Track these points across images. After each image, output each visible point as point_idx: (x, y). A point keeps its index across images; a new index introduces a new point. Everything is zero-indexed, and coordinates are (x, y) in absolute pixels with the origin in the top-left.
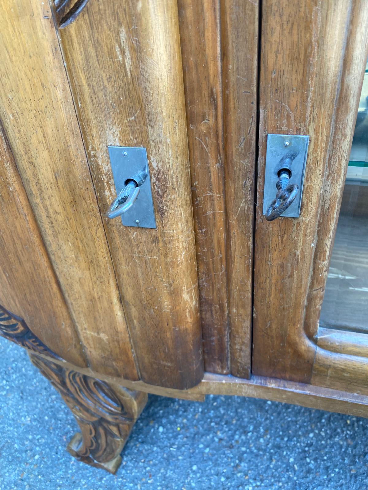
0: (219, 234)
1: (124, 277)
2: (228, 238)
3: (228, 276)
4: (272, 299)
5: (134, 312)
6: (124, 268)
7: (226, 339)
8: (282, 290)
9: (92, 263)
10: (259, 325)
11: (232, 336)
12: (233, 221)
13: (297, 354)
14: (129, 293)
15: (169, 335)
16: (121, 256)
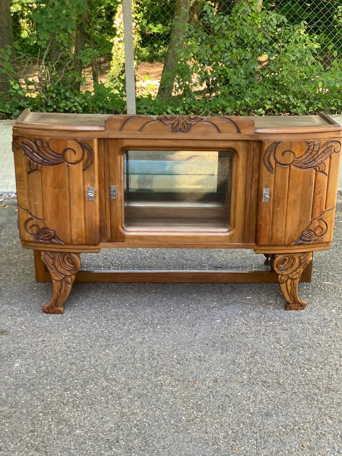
0: (104, 203)
1: (87, 212)
2: (106, 205)
3: (106, 213)
4: (114, 218)
5: (87, 221)
6: (87, 210)
7: (105, 230)
8: (116, 215)
9: (80, 210)
10: (112, 225)
11: (106, 229)
12: (107, 201)
13: (121, 233)
14: (87, 216)
15: (94, 226)
16: (86, 207)
